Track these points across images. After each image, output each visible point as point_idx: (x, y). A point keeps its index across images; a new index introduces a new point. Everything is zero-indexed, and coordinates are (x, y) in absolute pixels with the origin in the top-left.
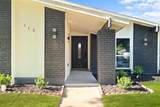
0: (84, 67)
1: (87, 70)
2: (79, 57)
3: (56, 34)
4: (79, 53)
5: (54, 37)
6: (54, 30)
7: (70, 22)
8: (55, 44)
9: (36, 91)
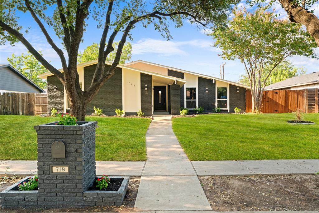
0: (164, 109)
1: (167, 111)
2: (160, 102)
3: (147, 87)
4: (160, 97)
5: (146, 89)
6: (146, 85)
7: (154, 78)
8: (147, 93)
9: (139, 117)
